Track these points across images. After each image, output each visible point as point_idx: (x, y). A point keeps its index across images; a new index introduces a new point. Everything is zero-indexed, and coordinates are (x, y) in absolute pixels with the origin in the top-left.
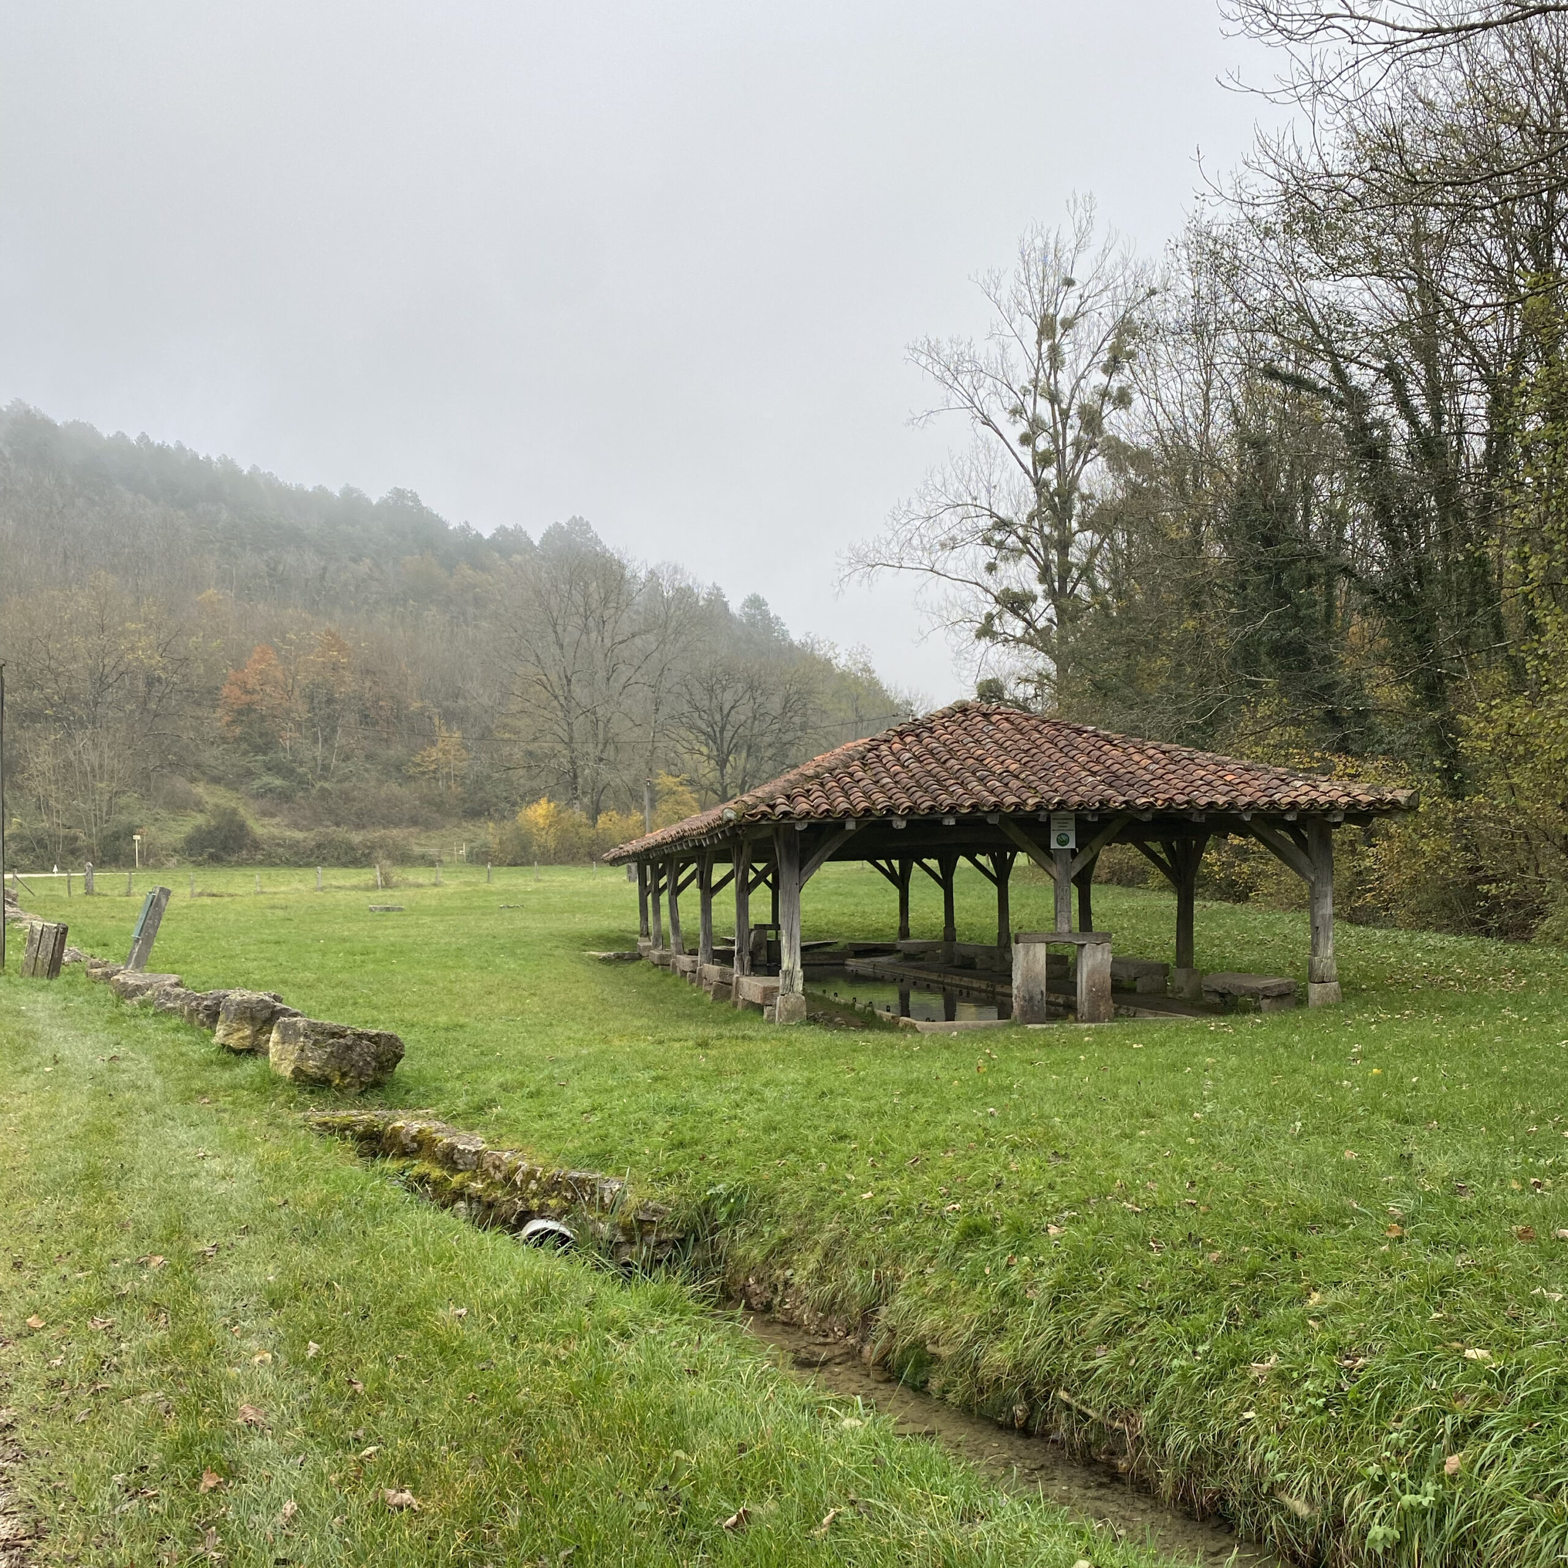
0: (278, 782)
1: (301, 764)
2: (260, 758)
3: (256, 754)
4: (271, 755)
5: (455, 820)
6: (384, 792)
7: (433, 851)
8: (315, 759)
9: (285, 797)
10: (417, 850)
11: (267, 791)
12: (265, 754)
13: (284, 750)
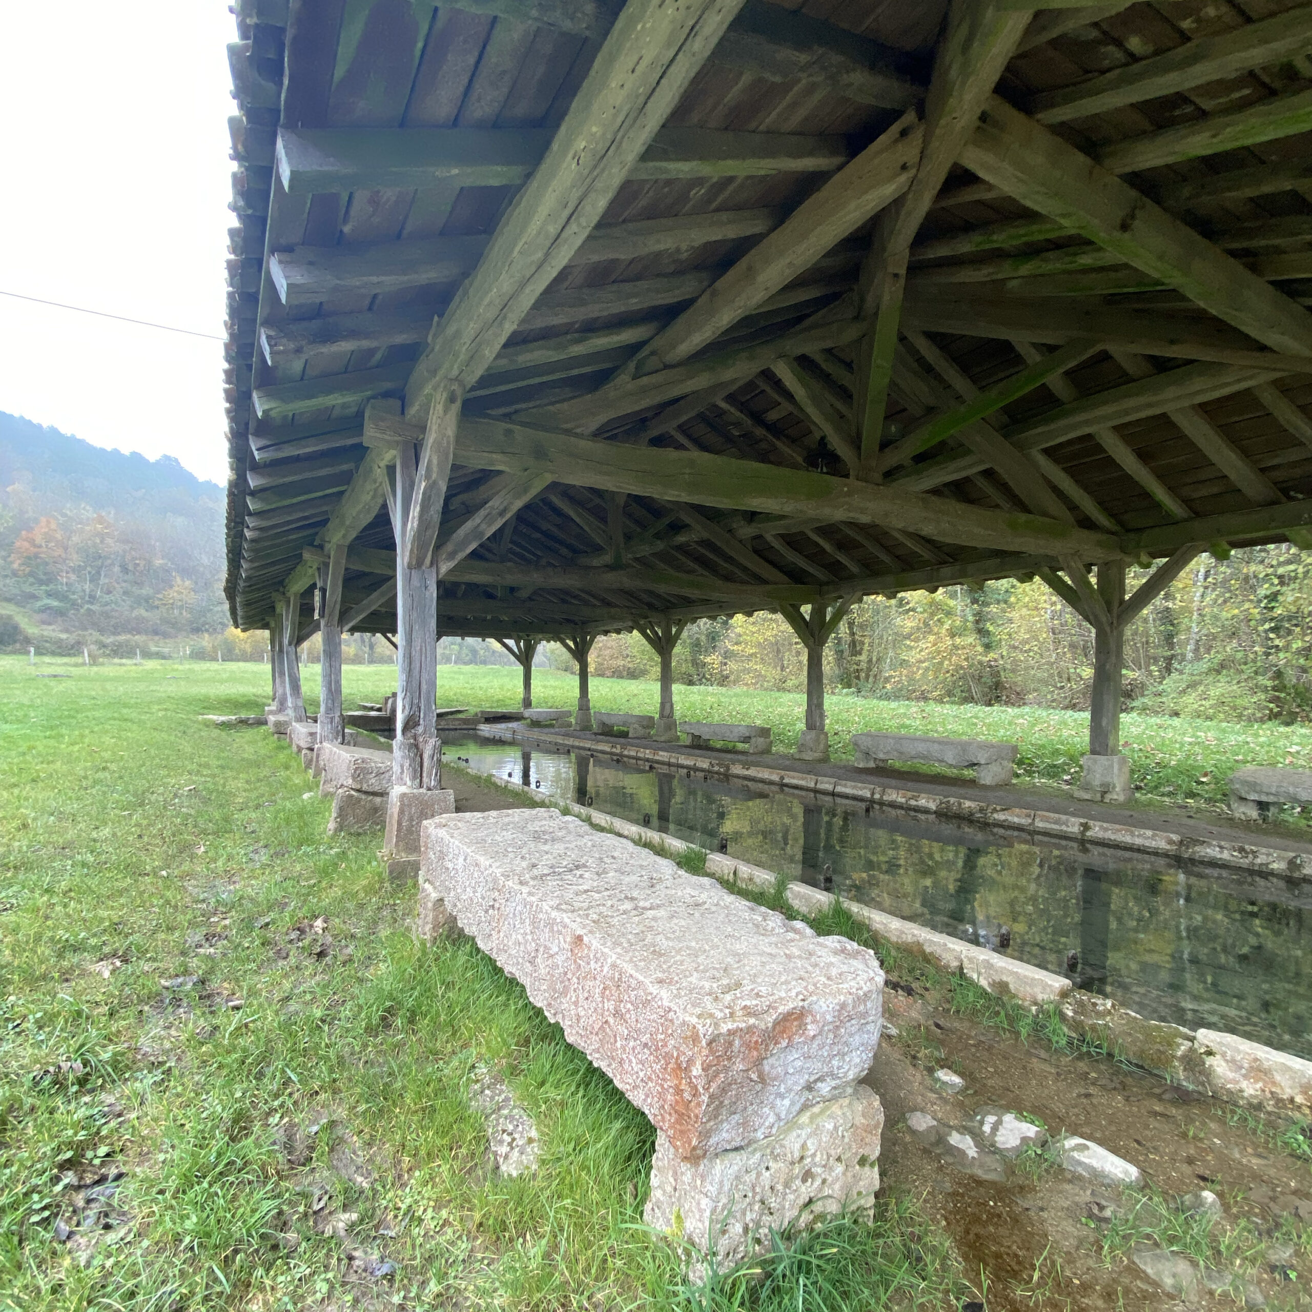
0: (55, 603)
1: (74, 593)
2: (43, 588)
3: (41, 585)
4: (52, 586)
5: (184, 633)
6: (135, 613)
7: (166, 650)
8: (84, 591)
9: (60, 613)
10: (154, 649)
11: (46, 609)
12: (47, 585)
13: (62, 584)
